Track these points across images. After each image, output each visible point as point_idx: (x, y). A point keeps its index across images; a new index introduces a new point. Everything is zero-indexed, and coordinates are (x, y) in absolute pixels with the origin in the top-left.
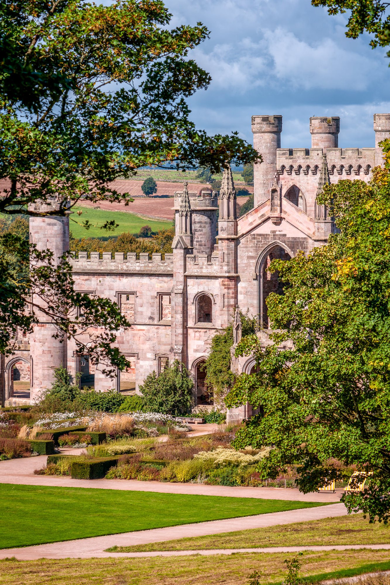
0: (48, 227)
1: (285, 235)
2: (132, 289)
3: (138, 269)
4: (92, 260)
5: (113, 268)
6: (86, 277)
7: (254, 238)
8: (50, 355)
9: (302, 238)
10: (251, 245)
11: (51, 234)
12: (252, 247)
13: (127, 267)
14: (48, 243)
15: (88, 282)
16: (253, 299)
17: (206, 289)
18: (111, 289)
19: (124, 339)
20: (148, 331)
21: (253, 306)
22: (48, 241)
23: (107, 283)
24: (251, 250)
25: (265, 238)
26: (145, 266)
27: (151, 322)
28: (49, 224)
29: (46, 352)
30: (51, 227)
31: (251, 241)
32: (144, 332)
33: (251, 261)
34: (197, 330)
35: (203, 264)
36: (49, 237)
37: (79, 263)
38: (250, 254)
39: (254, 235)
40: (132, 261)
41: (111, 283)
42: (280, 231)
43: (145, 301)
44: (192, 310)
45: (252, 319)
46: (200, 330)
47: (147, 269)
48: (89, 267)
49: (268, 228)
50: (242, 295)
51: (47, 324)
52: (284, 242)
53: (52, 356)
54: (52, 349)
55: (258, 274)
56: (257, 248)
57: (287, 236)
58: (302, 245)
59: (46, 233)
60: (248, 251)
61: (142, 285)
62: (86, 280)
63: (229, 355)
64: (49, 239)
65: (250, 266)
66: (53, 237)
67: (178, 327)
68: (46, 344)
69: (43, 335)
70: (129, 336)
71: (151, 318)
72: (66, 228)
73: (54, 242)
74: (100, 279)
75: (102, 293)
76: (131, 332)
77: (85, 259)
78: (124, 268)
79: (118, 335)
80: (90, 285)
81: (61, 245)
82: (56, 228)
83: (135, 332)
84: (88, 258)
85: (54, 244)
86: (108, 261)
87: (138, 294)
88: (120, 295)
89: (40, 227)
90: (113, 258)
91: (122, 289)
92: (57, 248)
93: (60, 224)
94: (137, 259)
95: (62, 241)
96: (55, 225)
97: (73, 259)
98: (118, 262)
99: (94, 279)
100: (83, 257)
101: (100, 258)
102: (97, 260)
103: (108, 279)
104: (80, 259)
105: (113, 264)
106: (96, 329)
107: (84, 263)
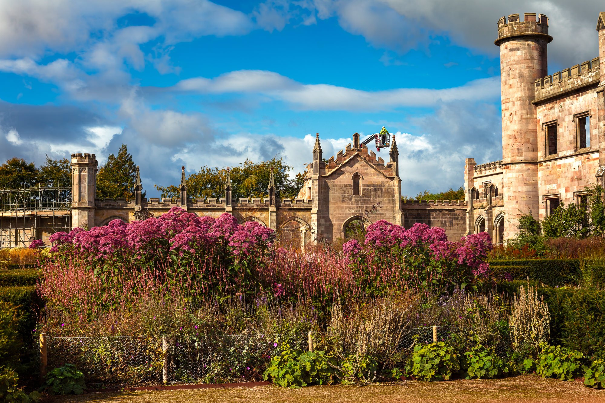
0: (511, 53)
2: (587, 108)
3: (590, 80)
4: (554, 82)
5: (570, 86)
6: (549, 106)
8: (515, 201)
11: (514, 61)
13: (581, 81)
14: (511, 72)
15: (552, 111)
18: (570, 114)
19: (582, 174)
22: (510, 69)
23: (567, 107)
26: (596, 75)
28: (511, 50)
29: (511, 198)
30: (513, 52)
36: (512, 65)
37: (544, 90)
40: (585, 72)
41: (570, 106)
48: (552, 93)
51: (512, 166)
53: (517, 202)
54: (517, 194)
59: (509, 60)
62: (551, 108)
64: (511, 67)
66: (516, 64)
68: (511, 188)
69: (508, 178)
70: (585, 169)
72: (535, 53)
73: (517, 69)
74: (562, 104)
75: (563, 120)
76: (588, 163)
77: (548, 84)
78: (579, 82)
79: (577, 169)
80: (554, 113)
81: (526, 73)
82: (519, 53)
83: (591, 162)
84: (551, 82)
85: (517, 71)
86: (566, 79)
87: (592, 113)
88: (580, 120)
89: (504, 55)
90: (569, 74)
91: (579, 111)
92: (521, 76)
93: (524, 49)
94: (590, 68)
95: (528, 67)
96: (518, 49)
97: (540, 87)
98: (574, 77)
99: (556, 105)
100: (547, 82)
101: (560, 77)
102: (558, 81)
103: (568, 102)
104: (545, 86)
105: (570, 81)
106: (559, 166)
107: (549, 89)
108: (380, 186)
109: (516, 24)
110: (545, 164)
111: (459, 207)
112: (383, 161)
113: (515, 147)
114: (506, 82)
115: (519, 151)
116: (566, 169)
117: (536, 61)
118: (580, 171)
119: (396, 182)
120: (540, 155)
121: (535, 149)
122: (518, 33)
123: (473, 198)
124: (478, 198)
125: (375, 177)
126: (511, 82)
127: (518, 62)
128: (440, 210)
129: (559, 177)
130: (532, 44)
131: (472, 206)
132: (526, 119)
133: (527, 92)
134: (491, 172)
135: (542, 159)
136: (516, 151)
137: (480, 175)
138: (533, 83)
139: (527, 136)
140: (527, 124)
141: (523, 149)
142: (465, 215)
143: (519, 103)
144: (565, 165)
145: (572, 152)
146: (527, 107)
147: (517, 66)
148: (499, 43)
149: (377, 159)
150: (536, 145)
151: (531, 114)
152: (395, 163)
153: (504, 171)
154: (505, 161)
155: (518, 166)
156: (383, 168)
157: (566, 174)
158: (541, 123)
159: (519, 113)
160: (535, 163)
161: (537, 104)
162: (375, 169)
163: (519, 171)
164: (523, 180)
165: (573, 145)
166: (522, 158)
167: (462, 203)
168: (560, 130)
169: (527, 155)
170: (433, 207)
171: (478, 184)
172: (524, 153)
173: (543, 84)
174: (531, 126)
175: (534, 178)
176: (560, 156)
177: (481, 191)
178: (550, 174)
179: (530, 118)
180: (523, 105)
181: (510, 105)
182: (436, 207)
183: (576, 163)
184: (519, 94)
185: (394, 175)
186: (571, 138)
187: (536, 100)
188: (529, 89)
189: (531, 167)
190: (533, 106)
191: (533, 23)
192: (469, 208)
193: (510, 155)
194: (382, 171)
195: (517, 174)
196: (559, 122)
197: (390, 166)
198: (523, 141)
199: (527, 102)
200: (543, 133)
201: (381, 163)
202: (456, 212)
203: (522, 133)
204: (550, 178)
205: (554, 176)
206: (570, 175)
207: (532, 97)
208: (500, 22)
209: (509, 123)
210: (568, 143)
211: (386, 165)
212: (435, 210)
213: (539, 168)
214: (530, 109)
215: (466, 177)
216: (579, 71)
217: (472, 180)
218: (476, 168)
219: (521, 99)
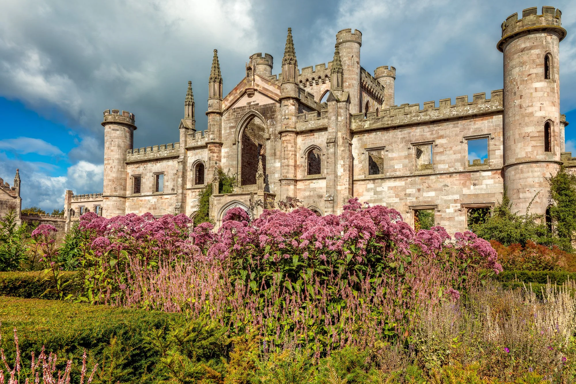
0: (113, 131)
1: (258, 104)
2: (162, 170)
3: (166, 155)
4: (141, 153)
5: (152, 157)
6: (137, 165)
7: (235, 112)
9: (271, 104)
10: (233, 117)
11: (115, 136)
12: (233, 119)
13: (160, 155)
15: (138, 169)
16: (233, 161)
17: (200, 158)
18: (150, 172)
20: (171, 198)
21: (233, 167)
22: (111, 141)
23: (149, 168)
24: (233, 121)
25: (243, 110)
27: (173, 192)
30: (115, 131)
31: (232, 114)
32: (168, 200)
33: (232, 130)
34: (193, 190)
35: (198, 138)
36: (113, 138)
37: (134, 157)
38: (232, 125)
39: (234, 109)
40: (163, 150)
42: (254, 102)
43: (170, 177)
44: (191, 175)
45: (231, 177)
46: (195, 190)
47: (171, 154)
48: (139, 158)
49: (244, 102)
50: (225, 159)
51: (110, 197)
52: (257, 110)
55: (237, 140)
56: (236, 120)
57: (260, 105)
58: (271, 110)
59: (111, 135)
60: (230, 123)
61: (168, 166)
62: (138, 167)
63: (207, 203)
65: (232, 134)
66: (116, 138)
67: (179, 188)
68: (109, 211)
70: (159, 203)
71: (173, 189)
72: (128, 135)
73: (117, 141)
74: (145, 166)
75: (146, 175)
76: (161, 201)
77: (137, 153)
78: (158, 155)
79: (154, 203)
80: (139, 170)
81: (122, 145)
82: (118, 132)
83: (163, 200)
84: (139, 152)
85: (117, 143)
86: (149, 152)
87: (166, 173)
88: (157, 176)
89: (108, 132)
90: (152, 150)
91: (157, 171)
92: (119, 146)
93: (122, 131)
94: (166, 148)
95: (124, 142)
96: (118, 130)
97: (130, 154)
98: (155, 152)
99: (141, 166)
100: (135, 152)
101: (145, 151)
102: (143, 152)
103: (149, 165)
104: (134, 154)
105: (152, 154)
106: (141, 201)
107: (137, 156)
108: (5, 201)
109: (117, 115)
110: (131, 198)
111: (61, 220)
112: (9, 185)
113: (113, 187)
114: (109, 148)
115: (115, 190)
116: (146, 203)
117: (128, 139)
118: (156, 205)
119: (18, 201)
120: (128, 193)
121: (125, 189)
122: (118, 121)
123: (71, 214)
124: (74, 215)
125: (2, 195)
126: (112, 148)
127: (118, 138)
128: (48, 221)
129: (141, 207)
130: (127, 129)
131: (70, 220)
132: (121, 171)
133: (122, 156)
134: (86, 200)
135: (129, 196)
136: (114, 189)
137: (77, 201)
138: (126, 151)
139: (121, 181)
140: (121, 174)
141: (118, 188)
142: (64, 225)
143: (117, 161)
144: (145, 200)
145: (151, 193)
146: (122, 165)
147: (117, 140)
148: (104, 124)
149: (4, 183)
150: (126, 187)
151: (124, 169)
152: (18, 188)
153: (104, 200)
154: (104, 194)
155: (114, 198)
156: (9, 189)
157: (146, 206)
158: (130, 175)
159: (116, 167)
160: (125, 198)
161: (128, 164)
162: (3, 190)
163: (115, 201)
164: (117, 207)
165: (151, 190)
166: (117, 194)
167: (62, 218)
168: (143, 180)
169: (120, 192)
170: (43, 219)
171: (74, 207)
172: (118, 191)
173: (132, 153)
174: (123, 176)
175: (124, 206)
176: (142, 195)
177: (76, 211)
178: (134, 205)
179: (123, 171)
180: (119, 163)
181: (111, 161)
182: (45, 219)
183: (153, 200)
184: (117, 156)
185: (17, 195)
186: (151, 185)
187: (127, 161)
188: (123, 154)
189: (122, 199)
190: (125, 165)
191: (127, 117)
192: (67, 221)
193: (109, 191)
194: (8, 192)
195: (113, 203)
196: (143, 176)
197: (14, 189)
198: (118, 184)
199: (122, 162)
200: (131, 181)
201: (7, 186)
202: (58, 223)
203: (117, 179)
204: (134, 206)
205: (137, 206)
206: (148, 206)
207: (125, 159)
208: (106, 112)
209: (109, 172)
210: (148, 188)
211: (10, 188)
212: (44, 221)
213: (127, 201)
214: (124, 166)
215: (66, 202)
216: (158, 149)
217: (70, 204)
218: (73, 197)
219: (118, 159)
